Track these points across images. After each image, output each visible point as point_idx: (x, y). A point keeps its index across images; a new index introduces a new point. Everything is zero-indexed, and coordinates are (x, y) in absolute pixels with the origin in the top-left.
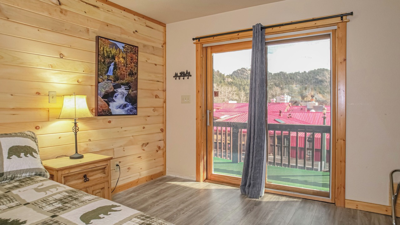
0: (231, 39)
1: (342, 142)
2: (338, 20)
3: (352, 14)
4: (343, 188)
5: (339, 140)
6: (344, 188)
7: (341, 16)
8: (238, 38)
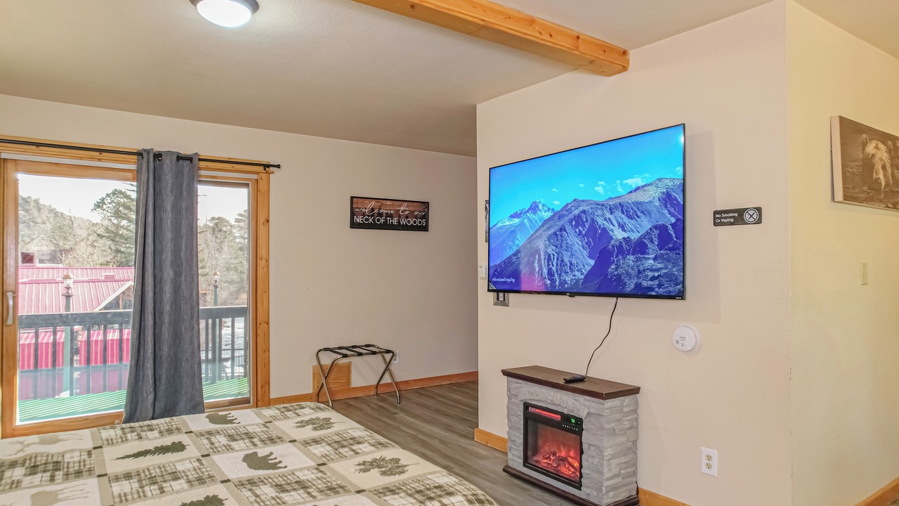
0: (81, 158)
1: (266, 325)
2: (261, 169)
3: (278, 166)
4: (267, 386)
5: (262, 325)
6: (269, 385)
7: (266, 166)
8: (99, 160)
